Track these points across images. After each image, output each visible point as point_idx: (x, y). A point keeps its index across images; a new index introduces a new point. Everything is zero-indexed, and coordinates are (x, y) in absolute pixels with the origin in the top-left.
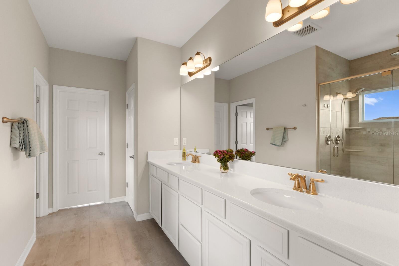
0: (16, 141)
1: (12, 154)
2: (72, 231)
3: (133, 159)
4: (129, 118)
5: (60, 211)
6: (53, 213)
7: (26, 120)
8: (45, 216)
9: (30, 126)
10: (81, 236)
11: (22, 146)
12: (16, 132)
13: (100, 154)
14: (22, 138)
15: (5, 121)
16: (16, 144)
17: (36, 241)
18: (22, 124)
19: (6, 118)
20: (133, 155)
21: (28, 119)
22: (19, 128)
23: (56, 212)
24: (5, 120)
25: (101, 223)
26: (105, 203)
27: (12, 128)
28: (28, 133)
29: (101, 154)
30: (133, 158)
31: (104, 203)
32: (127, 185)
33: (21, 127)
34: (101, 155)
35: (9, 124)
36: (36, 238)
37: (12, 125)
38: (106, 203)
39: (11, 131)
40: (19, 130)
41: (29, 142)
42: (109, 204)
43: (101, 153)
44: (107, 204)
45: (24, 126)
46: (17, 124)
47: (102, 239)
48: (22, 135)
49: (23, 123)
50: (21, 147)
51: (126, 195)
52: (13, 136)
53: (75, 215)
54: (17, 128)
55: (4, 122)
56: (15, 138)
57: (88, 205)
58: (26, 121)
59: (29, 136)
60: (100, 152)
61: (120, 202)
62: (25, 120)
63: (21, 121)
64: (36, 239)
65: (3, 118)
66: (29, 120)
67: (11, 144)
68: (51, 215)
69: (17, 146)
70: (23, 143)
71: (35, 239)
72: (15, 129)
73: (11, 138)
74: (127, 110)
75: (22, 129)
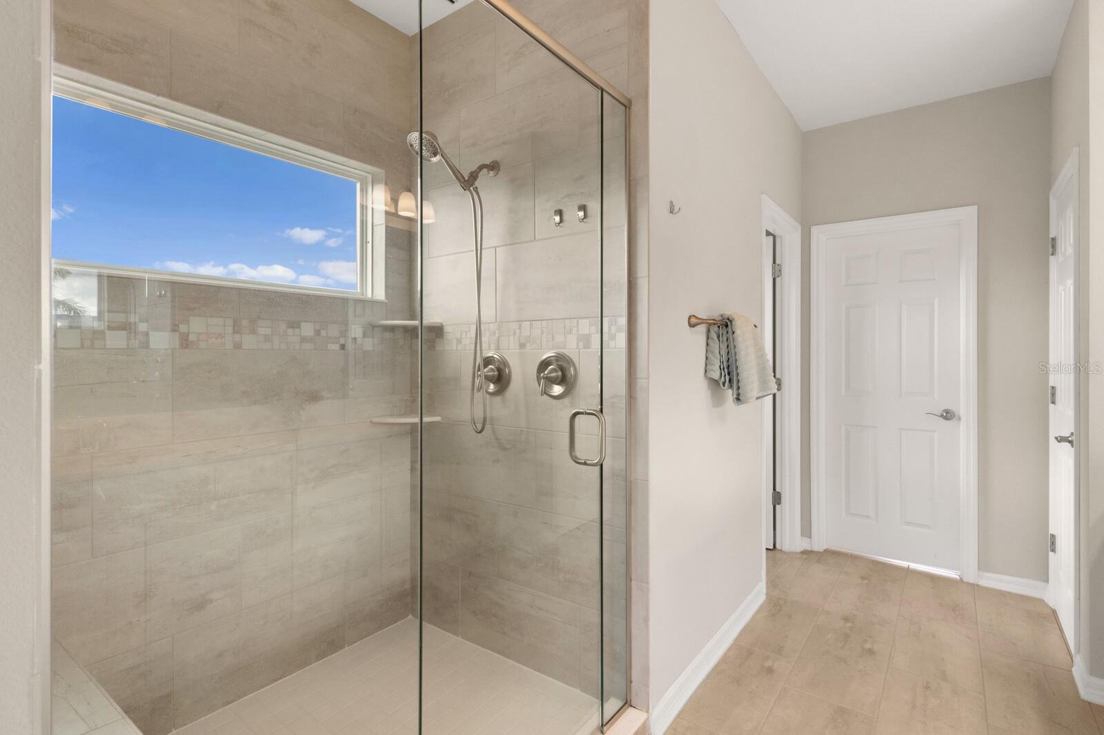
0: (715, 365)
1: (709, 391)
2: (846, 619)
3: (1073, 447)
4: (1061, 288)
5: (828, 552)
6: (811, 551)
7: (730, 318)
8: (793, 553)
9: (738, 332)
10: (868, 646)
11: (725, 376)
12: (715, 345)
13: (942, 416)
14: (725, 359)
15: (692, 323)
16: (714, 371)
17: (765, 602)
18: (724, 327)
19: (694, 316)
20: (1072, 433)
21: (735, 316)
22: (718, 337)
23: (818, 553)
24: (693, 320)
25: (934, 636)
26: (961, 579)
27: (708, 338)
28: (735, 347)
29: (948, 415)
30: (1071, 442)
31: (958, 577)
32: (1053, 544)
33: (722, 334)
34: (946, 418)
35: (702, 329)
36: (765, 596)
37: (709, 331)
38: (965, 580)
39: (707, 344)
40: (719, 341)
41: (737, 368)
42: (975, 587)
43: (947, 412)
44: (968, 584)
45: (727, 332)
46: (716, 328)
47: (927, 687)
48: (724, 352)
49: (726, 324)
50: (723, 379)
51: (1047, 581)
52: (710, 356)
53: (863, 578)
54: (715, 337)
55: (692, 326)
56: (713, 358)
57: (904, 564)
58: (731, 321)
59: (737, 355)
60: (942, 409)
61: (1023, 598)
62: (728, 319)
63: (722, 321)
64: (767, 598)
65: (690, 317)
66: (736, 319)
67: (706, 371)
68: (804, 556)
69: (716, 374)
70: (726, 370)
71: (763, 598)
72: (713, 339)
73: (707, 358)
74: (1051, 258)
75: (725, 340)
